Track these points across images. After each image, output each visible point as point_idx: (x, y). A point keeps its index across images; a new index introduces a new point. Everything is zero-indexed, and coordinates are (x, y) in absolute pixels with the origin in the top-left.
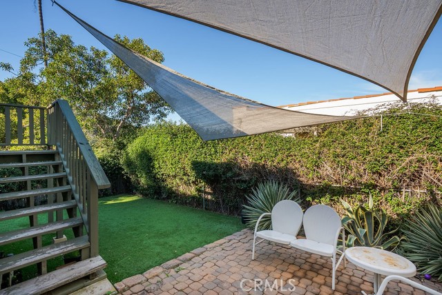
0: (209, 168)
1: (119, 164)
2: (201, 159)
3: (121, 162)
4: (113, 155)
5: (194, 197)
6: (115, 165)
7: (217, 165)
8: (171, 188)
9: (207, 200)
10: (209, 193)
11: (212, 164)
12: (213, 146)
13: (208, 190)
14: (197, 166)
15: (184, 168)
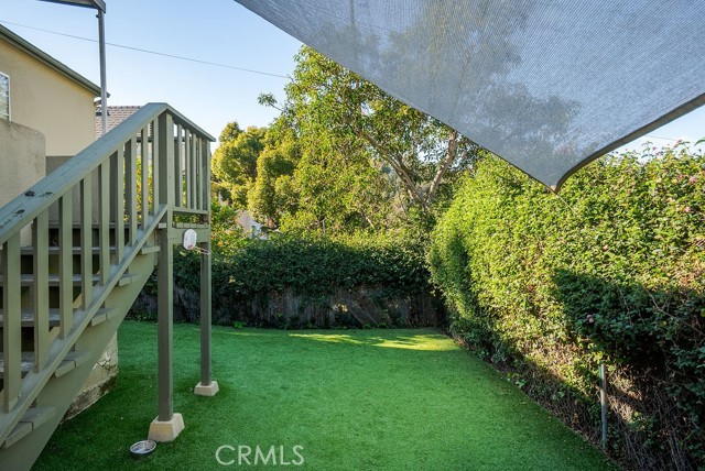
0: (616, 303)
1: (423, 263)
2: (584, 266)
3: (428, 258)
4: (413, 241)
5: (571, 392)
6: (414, 264)
7: (648, 298)
8: (512, 341)
9: (614, 418)
10: (625, 399)
11: (629, 291)
12: (638, 216)
13: (623, 384)
14: (570, 287)
15: (532, 291)
